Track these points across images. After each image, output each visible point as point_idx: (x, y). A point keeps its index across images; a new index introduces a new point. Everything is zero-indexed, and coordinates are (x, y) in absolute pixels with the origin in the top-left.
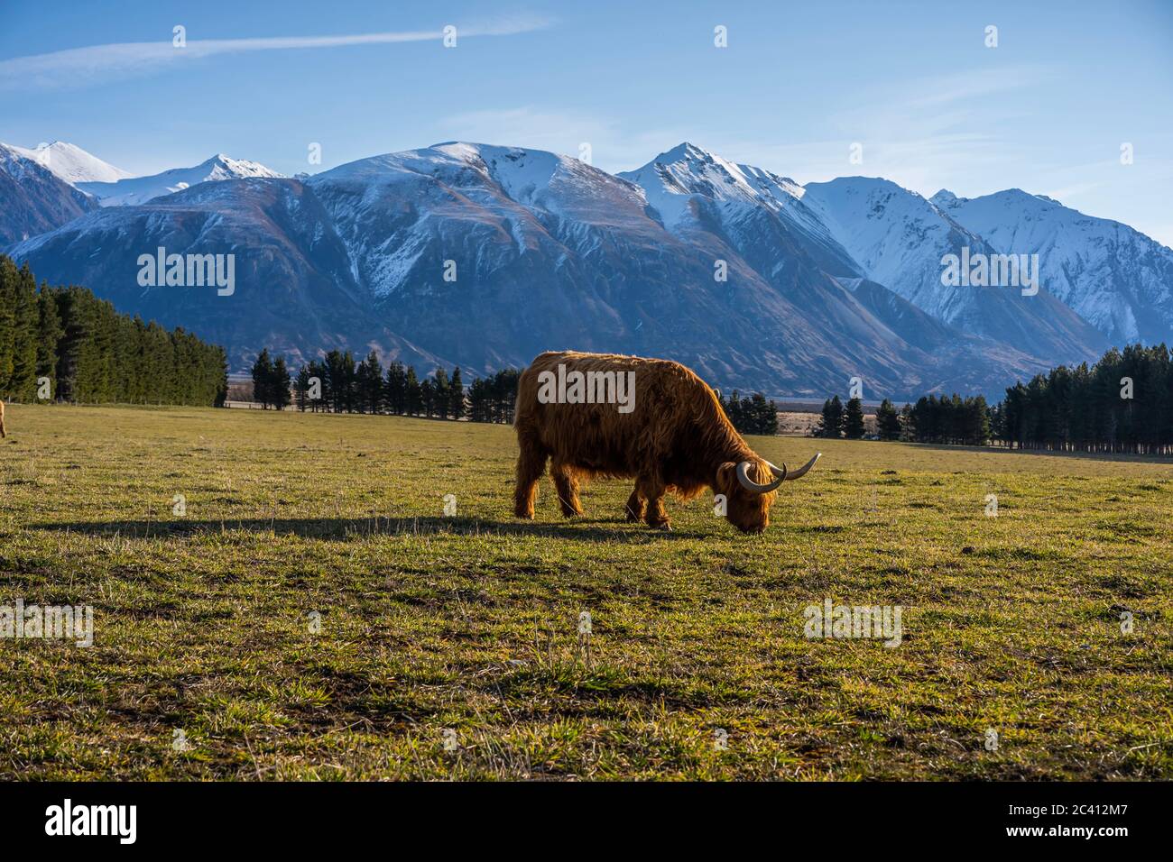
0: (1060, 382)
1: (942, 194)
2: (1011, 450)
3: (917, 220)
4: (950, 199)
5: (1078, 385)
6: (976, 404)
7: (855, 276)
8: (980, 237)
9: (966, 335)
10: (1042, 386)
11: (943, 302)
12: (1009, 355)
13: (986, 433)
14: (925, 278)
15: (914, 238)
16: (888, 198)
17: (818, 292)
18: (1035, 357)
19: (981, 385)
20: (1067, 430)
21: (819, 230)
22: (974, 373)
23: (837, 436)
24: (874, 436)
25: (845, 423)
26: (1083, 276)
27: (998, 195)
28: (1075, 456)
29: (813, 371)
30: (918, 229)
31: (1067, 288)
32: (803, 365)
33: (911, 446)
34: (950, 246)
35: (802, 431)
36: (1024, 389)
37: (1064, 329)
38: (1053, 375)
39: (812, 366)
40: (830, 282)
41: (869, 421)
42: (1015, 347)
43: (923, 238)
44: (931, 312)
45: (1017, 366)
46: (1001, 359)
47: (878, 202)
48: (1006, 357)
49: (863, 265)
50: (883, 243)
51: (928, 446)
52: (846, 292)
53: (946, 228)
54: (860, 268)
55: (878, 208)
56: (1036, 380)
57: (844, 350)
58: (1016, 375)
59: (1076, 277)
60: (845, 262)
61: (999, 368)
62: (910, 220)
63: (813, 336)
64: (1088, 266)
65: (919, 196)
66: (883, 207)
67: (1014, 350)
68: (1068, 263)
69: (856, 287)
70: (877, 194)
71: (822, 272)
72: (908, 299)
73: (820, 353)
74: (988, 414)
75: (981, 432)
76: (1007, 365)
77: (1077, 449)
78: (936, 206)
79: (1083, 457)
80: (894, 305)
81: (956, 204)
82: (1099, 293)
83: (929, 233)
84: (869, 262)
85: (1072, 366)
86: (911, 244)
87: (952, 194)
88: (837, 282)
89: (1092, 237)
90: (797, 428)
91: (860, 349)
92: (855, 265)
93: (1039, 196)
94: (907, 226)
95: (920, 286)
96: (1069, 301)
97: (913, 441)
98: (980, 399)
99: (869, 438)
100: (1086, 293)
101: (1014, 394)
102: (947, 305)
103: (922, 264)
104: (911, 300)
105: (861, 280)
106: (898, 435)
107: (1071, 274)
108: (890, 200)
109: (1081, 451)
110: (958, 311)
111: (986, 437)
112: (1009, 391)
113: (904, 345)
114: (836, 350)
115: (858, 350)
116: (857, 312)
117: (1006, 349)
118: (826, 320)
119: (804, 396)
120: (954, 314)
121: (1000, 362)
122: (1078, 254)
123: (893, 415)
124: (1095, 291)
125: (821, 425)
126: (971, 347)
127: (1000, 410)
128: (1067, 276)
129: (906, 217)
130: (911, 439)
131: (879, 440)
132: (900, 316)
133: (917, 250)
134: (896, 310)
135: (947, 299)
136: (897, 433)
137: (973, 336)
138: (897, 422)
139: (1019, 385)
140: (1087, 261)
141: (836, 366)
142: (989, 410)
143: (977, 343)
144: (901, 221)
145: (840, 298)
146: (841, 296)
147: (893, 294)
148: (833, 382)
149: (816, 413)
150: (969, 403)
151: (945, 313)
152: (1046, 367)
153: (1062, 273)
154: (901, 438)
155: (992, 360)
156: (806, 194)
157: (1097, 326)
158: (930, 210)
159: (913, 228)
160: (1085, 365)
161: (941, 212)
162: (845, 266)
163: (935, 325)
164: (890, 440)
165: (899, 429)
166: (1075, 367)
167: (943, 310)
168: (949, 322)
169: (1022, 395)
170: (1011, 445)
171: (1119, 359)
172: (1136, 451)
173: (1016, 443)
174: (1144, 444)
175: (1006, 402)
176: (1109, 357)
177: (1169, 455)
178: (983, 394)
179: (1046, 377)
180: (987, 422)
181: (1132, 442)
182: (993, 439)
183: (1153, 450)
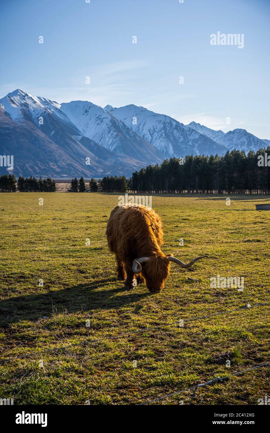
0: (150, 170)
1: (108, 106)
2: (135, 194)
3: (100, 115)
4: (111, 108)
5: (156, 171)
6: (123, 179)
7: (79, 135)
8: (121, 121)
9: (118, 155)
10: (144, 172)
11: (109, 143)
12: (132, 161)
13: (126, 188)
14: (103, 135)
15: (99, 121)
16: (90, 108)
17: (67, 141)
18: (141, 161)
19: (123, 171)
20: (153, 186)
21: (66, 119)
22: (121, 167)
23: (76, 191)
24: (89, 191)
25: (79, 187)
26: (155, 134)
27: (126, 106)
28: (156, 195)
29: (66, 168)
30: (100, 119)
31: (150, 138)
32: (63, 166)
33: (102, 194)
34: (111, 124)
35: (64, 190)
36: (138, 173)
37: (150, 151)
38: (147, 168)
40: (71, 138)
41: (87, 185)
42: (134, 158)
43: (102, 121)
44: (106, 147)
45: (135, 164)
46: (129, 162)
47: (86, 109)
48: (131, 161)
49: (82, 131)
50: (88, 124)
51: (107, 194)
52: (77, 141)
53: (110, 118)
54: (81, 132)
55: (86, 111)
56: (142, 170)
57: (77, 161)
58: (134, 167)
59: (153, 134)
60: (76, 131)
61: (129, 165)
62: (97, 116)
63: (65, 156)
64: (157, 130)
65: (100, 107)
66: (88, 111)
67: (133, 159)
68: (150, 129)
69: (80, 139)
70: (86, 107)
71: (68, 134)
72: (98, 143)
73: (69, 162)
74: (126, 182)
75: (125, 188)
76: (132, 164)
77: (156, 192)
78: (106, 111)
79: (158, 196)
80: (93, 145)
81: (113, 110)
82: (161, 139)
83: (104, 120)
84: (84, 130)
85: (153, 164)
86: (98, 123)
87: (111, 106)
88: (73, 137)
89: (158, 120)
90: (62, 189)
91: (82, 160)
92: (79, 131)
93: (140, 107)
94: (96, 117)
95: (102, 138)
96: (151, 142)
97: (102, 192)
98: (123, 177)
99: (87, 191)
100: (156, 139)
101: (135, 175)
102: (111, 144)
103: (102, 130)
104: (99, 143)
105: (82, 136)
106: (97, 190)
107: (151, 133)
108: (90, 109)
110: (115, 146)
111: (126, 190)
112: (133, 174)
113: (97, 158)
114: (74, 161)
115: (81, 161)
116: (81, 148)
117: (131, 159)
118: (70, 150)
119: (64, 177)
120: (113, 147)
121: (129, 163)
122: (153, 126)
123: (95, 183)
124: (159, 139)
125: (71, 188)
126: (119, 158)
127: (130, 180)
128: (150, 134)
129: (96, 114)
130: (102, 191)
131: (91, 192)
132: (96, 148)
133: (101, 125)
134: (94, 146)
135: (111, 142)
136: (97, 189)
137: (120, 154)
138: (96, 186)
139: (136, 172)
140: (157, 128)
141: (74, 166)
142: (127, 180)
143: (121, 157)
144: (95, 115)
145: (75, 143)
146: (75, 142)
147: (93, 141)
148: (73, 172)
149: (68, 183)
150: (120, 178)
151: (111, 147)
152: (144, 165)
153: (148, 133)
154: (98, 191)
155: (127, 163)
156: (61, 107)
157: (160, 150)
158: (104, 112)
159: (98, 118)
160: (157, 165)
161: (108, 113)
162: (76, 132)
163: (107, 151)
164: (94, 192)
166: (154, 166)
167: (110, 146)
168: (112, 150)
169: (137, 175)
170: (134, 192)
171: (168, 162)
172: (175, 193)
173: (136, 191)
174: (177, 190)
175: (132, 178)
176: (165, 162)
177: (186, 193)
178: (124, 175)
179: (145, 169)
180: (126, 185)
181: (173, 190)
182: (128, 190)
183: (180, 192)
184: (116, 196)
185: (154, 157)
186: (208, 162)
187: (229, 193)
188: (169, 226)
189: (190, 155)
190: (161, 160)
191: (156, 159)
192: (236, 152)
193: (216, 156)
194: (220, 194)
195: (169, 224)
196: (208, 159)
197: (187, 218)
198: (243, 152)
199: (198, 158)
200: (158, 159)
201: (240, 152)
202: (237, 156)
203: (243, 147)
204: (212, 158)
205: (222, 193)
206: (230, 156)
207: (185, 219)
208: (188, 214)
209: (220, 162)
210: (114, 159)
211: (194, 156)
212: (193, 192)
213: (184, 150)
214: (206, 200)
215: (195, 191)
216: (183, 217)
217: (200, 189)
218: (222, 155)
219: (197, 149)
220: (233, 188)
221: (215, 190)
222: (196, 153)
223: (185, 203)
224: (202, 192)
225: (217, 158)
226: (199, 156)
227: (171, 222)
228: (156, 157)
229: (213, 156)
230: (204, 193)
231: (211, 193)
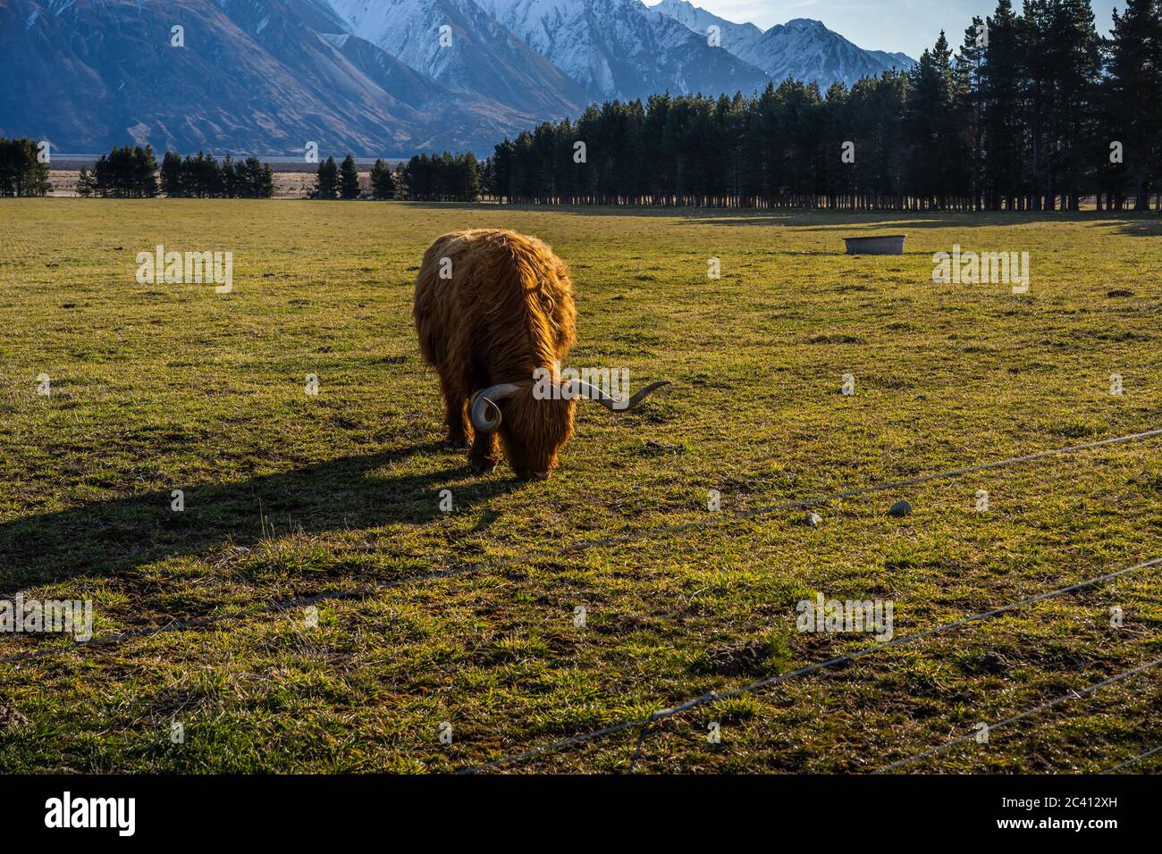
0: (545, 137)
2: (501, 207)
5: (561, 140)
6: (467, 161)
7: (342, 32)
9: (452, 90)
10: (528, 142)
11: (429, 58)
12: (494, 109)
13: (477, 189)
14: (411, 33)
17: (305, 49)
18: (520, 110)
19: (467, 139)
20: (553, 185)
22: (461, 128)
23: (333, 197)
24: (369, 195)
25: (340, 183)
26: (562, 30)
28: (563, 210)
29: (303, 129)
31: (547, 42)
32: (293, 123)
33: (406, 204)
35: (297, 192)
36: (511, 145)
37: (545, 82)
38: (538, 131)
39: (303, 125)
40: (317, 39)
41: (363, 179)
42: (500, 101)
44: (418, 67)
45: (503, 120)
46: (487, 113)
48: (492, 111)
49: (348, 20)
51: (422, 205)
52: (333, 50)
54: (346, 24)
56: (523, 137)
57: (333, 108)
58: (502, 129)
59: (555, 31)
60: (330, 18)
61: (485, 122)
63: (300, 95)
64: (566, 20)
67: (499, 104)
68: (547, 18)
69: (343, 44)
71: (308, 28)
72: (395, 56)
73: (310, 111)
74: (478, 171)
75: (472, 189)
76: (493, 119)
77: (562, 202)
79: (569, 211)
80: (381, 61)
82: (577, 47)
84: (355, 18)
85: (556, 121)
88: (323, 38)
90: (291, 189)
91: (350, 106)
92: (341, 21)
95: (406, 41)
96: (549, 54)
97: (407, 200)
98: (469, 156)
99: (364, 198)
100: (565, 47)
101: (502, 150)
102: (432, 60)
103: (407, 20)
104: (397, 56)
105: (347, 36)
106: (393, 194)
107: (551, 28)
109: (566, 205)
110: (444, 67)
111: (477, 193)
112: (497, 147)
113: (392, 101)
114: (325, 108)
115: (347, 108)
116: (345, 69)
117: (492, 104)
118: (313, 77)
119: (295, 155)
120: (440, 70)
121: (486, 117)
122: (556, 8)
123: (387, 174)
124: (573, 45)
125: (317, 187)
126: (458, 102)
127: (489, 166)
128: (547, 30)
130: (406, 198)
131: (374, 200)
132: (388, 72)
134: (383, 66)
135: (433, 54)
136: (392, 191)
137: (459, 90)
138: (391, 181)
139: (507, 142)
140: (566, 15)
141: (326, 124)
142: (478, 166)
143: (464, 98)
145: (327, 55)
146: (329, 53)
147: (380, 50)
148: (324, 140)
149: (309, 172)
150: (460, 160)
151: (432, 68)
152: (529, 122)
153: (542, 27)
154: (396, 196)
155: (478, 114)
157: (576, 79)
160: (567, 122)
162: (331, 23)
163: (421, 80)
164: (385, 199)
165: (393, 188)
166: (559, 124)
167: (430, 66)
168: (435, 77)
169: (509, 152)
170: (501, 200)
171: (598, 115)
172: (616, 203)
173: (505, 198)
174: (624, 196)
175: (495, 159)
176: (589, 113)
177: (646, 206)
178: (471, 149)
179: (532, 133)
180: (477, 178)
181: (613, 194)
182: (483, 194)
183: (632, 201)
184: (446, 211)
185: (557, 99)
186: (711, 114)
187: (771, 206)
188: (599, 298)
189: (662, 94)
190: (577, 109)
191: (565, 105)
192: (794, 87)
193: (737, 98)
194: (746, 207)
195: (597, 290)
196: (714, 107)
197: (649, 273)
198: (814, 86)
199: (686, 104)
200: (570, 105)
201: (805, 85)
202: (795, 95)
203: (814, 72)
204: (724, 105)
205: (750, 206)
206: (774, 99)
207: (644, 279)
208: (652, 263)
209: (748, 116)
210: (440, 103)
211: (672, 98)
212: (668, 200)
213: (645, 79)
214: (706, 225)
215: (675, 200)
216: (637, 270)
217: (690, 192)
218: (752, 94)
219: (683, 76)
220: (782, 192)
221: (732, 195)
222: (679, 89)
223: (646, 232)
224: (695, 201)
225: (740, 103)
226: (688, 98)
227: (602, 287)
228: (564, 101)
229: (727, 98)
230: (698, 205)
231: (719, 205)
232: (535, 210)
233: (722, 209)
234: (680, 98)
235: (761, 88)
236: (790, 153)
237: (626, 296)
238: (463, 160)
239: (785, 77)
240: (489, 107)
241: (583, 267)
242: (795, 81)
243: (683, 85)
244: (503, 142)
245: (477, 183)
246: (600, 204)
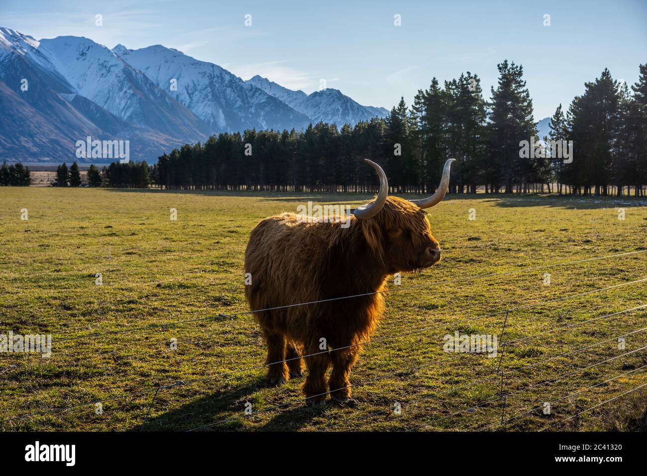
0: (187, 152)
1: (119, 47)
2: (162, 191)
3: (105, 61)
4: (123, 49)
5: (196, 154)
6: (142, 165)
7: (71, 93)
8: (141, 71)
9: (135, 126)
10: (177, 155)
11: (122, 107)
12: (159, 136)
13: (148, 181)
14: (111, 94)
15: (104, 71)
16: (89, 48)
17: (50, 102)
18: (172, 137)
19: (143, 153)
20: (191, 179)
21: (49, 66)
22: (140, 147)
23: (65, 185)
24: (86, 185)
25: (69, 178)
26: (196, 93)
27: (149, 48)
28: (197, 193)
29: (49, 147)
30: (106, 67)
31: (188, 100)
32: (43, 144)
33: (108, 190)
34: (124, 76)
35: (45, 182)
36: (167, 157)
37: (187, 122)
38: (183, 149)
39: (49, 144)
40: (57, 96)
41: (83, 175)
42: (161, 132)
43: (109, 71)
44: (115, 113)
45: (163, 142)
46: (154, 139)
47: (83, 51)
48: (157, 137)
49: (75, 86)
50: (86, 74)
51: (116, 190)
52: (67, 102)
53: (122, 66)
54: (74, 88)
55: (83, 54)
56: (174, 152)
57: (66, 135)
58: (162, 147)
59: (193, 94)
60: (65, 85)
61: (153, 144)
62: (101, 61)
63: (47, 127)
64: (199, 88)
65: (106, 48)
66: (85, 54)
67: (161, 133)
68: (188, 86)
69: (72, 99)
70: (82, 46)
71: (52, 90)
72: (102, 106)
73: (53, 137)
74: (149, 171)
75: (145, 181)
76: (158, 142)
77: (196, 188)
78: (116, 54)
79: (199, 193)
80: (94, 109)
81: (127, 52)
82: (205, 102)
83: (112, 69)
84: (79, 85)
85: (193, 143)
86: (102, 75)
87: (124, 47)
88: (61, 96)
89: (201, 72)
90: (41, 181)
91: (75, 134)
92: (71, 86)
93: (172, 49)
94: (100, 65)
95: (108, 98)
96: (189, 106)
97: (108, 187)
98: (144, 162)
99: (84, 186)
100: (198, 102)
101: (162, 159)
102: (123, 109)
103: (109, 86)
104: (103, 106)
105: (74, 95)
106: (100, 184)
107: (190, 92)
108: (90, 49)
109: (198, 191)
110: (130, 112)
111: (148, 183)
112: (160, 158)
113: (100, 131)
114: (62, 135)
115: (74, 135)
116: (73, 113)
117: (157, 133)
118: (55, 118)
119: (44, 161)
120: (128, 114)
121: (154, 141)
122: (193, 81)
123: (97, 173)
124: (203, 101)
125: (56, 180)
126: (137, 132)
127: (155, 168)
128: (188, 93)
129: (99, 59)
130: (107, 186)
131: (89, 187)
132: (98, 115)
133: (107, 78)
134: (95, 112)
135: (123, 105)
136: (100, 182)
137: (139, 126)
138: (99, 177)
139: (165, 155)
140: (198, 85)
141: (62, 144)
142: (149, 168)
143: (141, 130)
144: (97, 61)
145: (63, 105)
146: (64, 104)
147: (93, 103)
148: (61, 153)
149: (52, 171)
150: (138, 165)
151: (123, 113)
152: (178, 144)
153: (185, 91)
154: (102, 185)
155: (149, 139)
156: (40, 45)
157: (205, 120)
158: (112, 56)
159: (103, 66)
160: (199, 144)
161: (118, 57)
162: (65, 87)
163: (117, 120)
164: (96, 187)
165: (101, 181)
166: (194, 145)
167: (122, 112)
168: (125, 118)
169: (166, 160)
170: (162, 187)
171: (216, 140)
172: (227, 189)
173: (164, 186)
174: (231, 185)
175: (158, 165)
176: (211, 139)
177: (243, 191)
178: (145, 159)
179: (179, 150)
180: (148, 175)
181: (224, 184)
182: (152, 184)
183: (235, 188)
184: (130, 194)
185: (194, 131)
186: (279, 140)
187: (312, 191)
188: (207, 242)
189: (251, 129)
190: (205, 136)
191: (198, 134)
192: (324, 126)
193: (293, 132)
194: (298, 191)
195: (206, 238)
196: (280, 137)
197: (235, 229)
198: (334, 126)
199: (264, 135)
200: (201, 134)
201: (329, 125)
202: (324, 131)
203: (335, 118)
204: (285, 135)
205: (300, 191)
206: (313, 132)
207: (232, 232)
208: (238, 223)
209: (299, 142)
210: (127, 133)
211: (257, 131)
212: (255, 188)
213: (243, 120)
214: (275, 202)
215: (259, 187)
216: (229, 228)
217: (267, 183)
218: (301, 129)
219: (264, 119)
220: (317, 183)
221: (290, 185)
222: (262, 126)
223: (241, 206)
224: (270, 188)
225: (294, 135)
226: (266, 131)
227: (210, 237)
228: (197, 132)
229: (287, 132)
230: (272, 190)
231: (284, 190)
232: (181, 193)
233: (285, 193)
234: (262, 131)
235: (306, 127)
236: (321, 162)
237: (221, 241)
238: (140, 165)
239: (319, 120)
240: (155, 135)
241: (201, 226)
242: (324, 123)
243: (264, 124)
244: (163, 155)
245: (148, 178)
246: (218, 189)
